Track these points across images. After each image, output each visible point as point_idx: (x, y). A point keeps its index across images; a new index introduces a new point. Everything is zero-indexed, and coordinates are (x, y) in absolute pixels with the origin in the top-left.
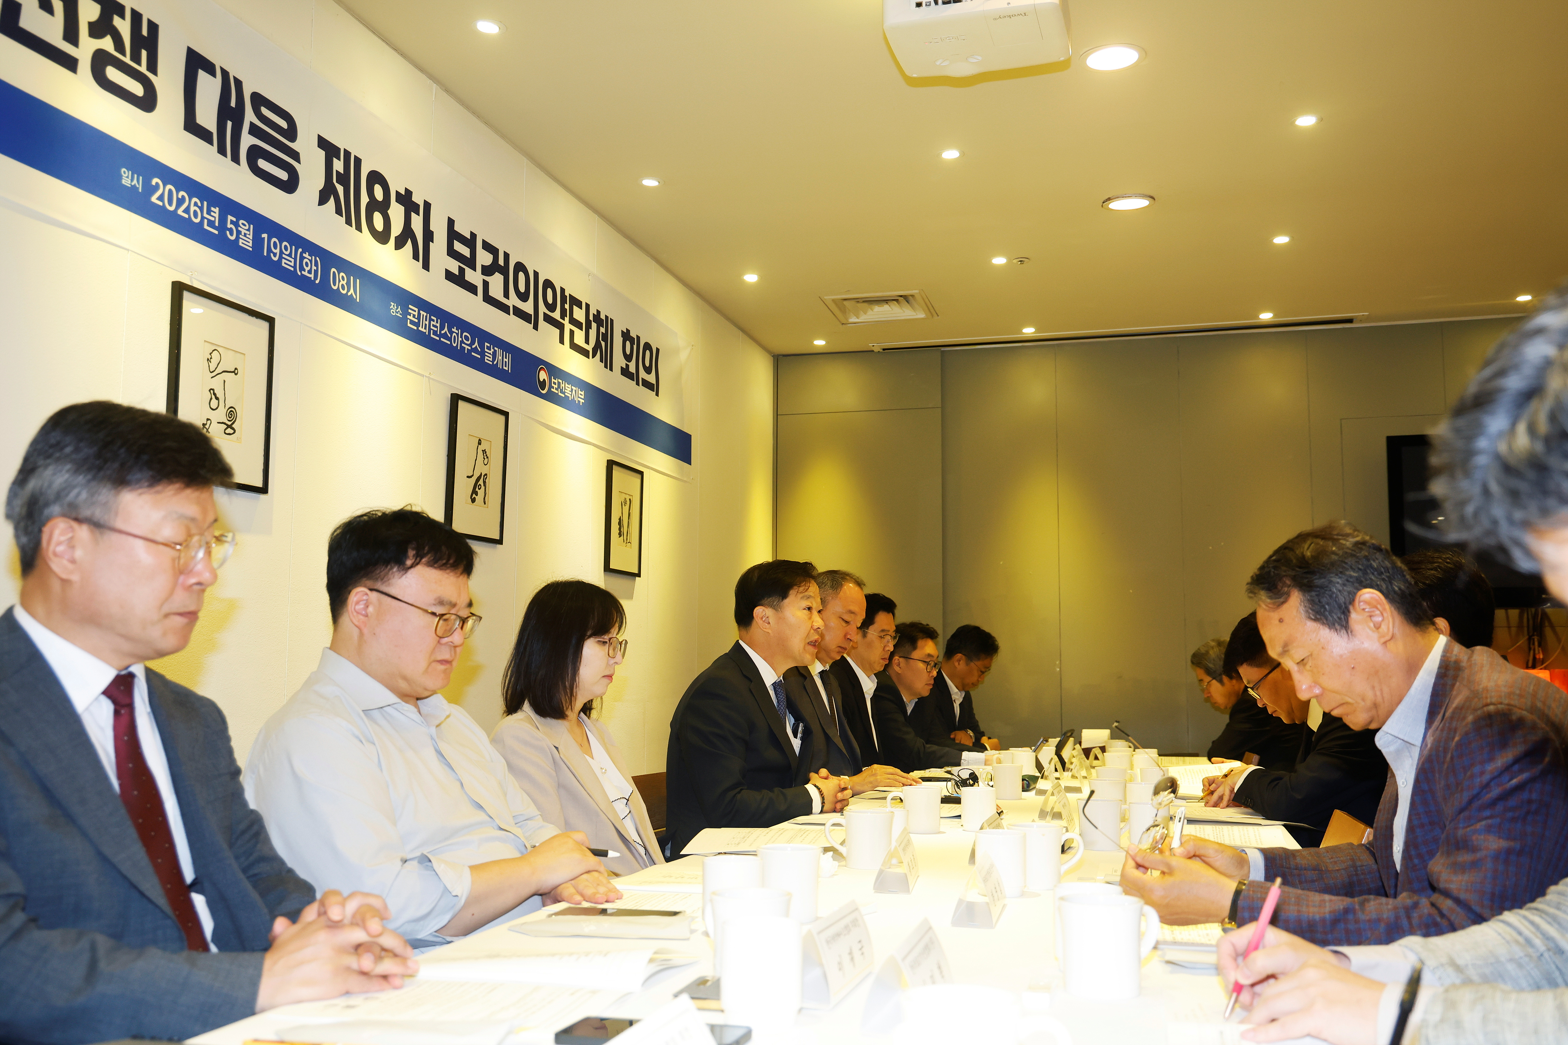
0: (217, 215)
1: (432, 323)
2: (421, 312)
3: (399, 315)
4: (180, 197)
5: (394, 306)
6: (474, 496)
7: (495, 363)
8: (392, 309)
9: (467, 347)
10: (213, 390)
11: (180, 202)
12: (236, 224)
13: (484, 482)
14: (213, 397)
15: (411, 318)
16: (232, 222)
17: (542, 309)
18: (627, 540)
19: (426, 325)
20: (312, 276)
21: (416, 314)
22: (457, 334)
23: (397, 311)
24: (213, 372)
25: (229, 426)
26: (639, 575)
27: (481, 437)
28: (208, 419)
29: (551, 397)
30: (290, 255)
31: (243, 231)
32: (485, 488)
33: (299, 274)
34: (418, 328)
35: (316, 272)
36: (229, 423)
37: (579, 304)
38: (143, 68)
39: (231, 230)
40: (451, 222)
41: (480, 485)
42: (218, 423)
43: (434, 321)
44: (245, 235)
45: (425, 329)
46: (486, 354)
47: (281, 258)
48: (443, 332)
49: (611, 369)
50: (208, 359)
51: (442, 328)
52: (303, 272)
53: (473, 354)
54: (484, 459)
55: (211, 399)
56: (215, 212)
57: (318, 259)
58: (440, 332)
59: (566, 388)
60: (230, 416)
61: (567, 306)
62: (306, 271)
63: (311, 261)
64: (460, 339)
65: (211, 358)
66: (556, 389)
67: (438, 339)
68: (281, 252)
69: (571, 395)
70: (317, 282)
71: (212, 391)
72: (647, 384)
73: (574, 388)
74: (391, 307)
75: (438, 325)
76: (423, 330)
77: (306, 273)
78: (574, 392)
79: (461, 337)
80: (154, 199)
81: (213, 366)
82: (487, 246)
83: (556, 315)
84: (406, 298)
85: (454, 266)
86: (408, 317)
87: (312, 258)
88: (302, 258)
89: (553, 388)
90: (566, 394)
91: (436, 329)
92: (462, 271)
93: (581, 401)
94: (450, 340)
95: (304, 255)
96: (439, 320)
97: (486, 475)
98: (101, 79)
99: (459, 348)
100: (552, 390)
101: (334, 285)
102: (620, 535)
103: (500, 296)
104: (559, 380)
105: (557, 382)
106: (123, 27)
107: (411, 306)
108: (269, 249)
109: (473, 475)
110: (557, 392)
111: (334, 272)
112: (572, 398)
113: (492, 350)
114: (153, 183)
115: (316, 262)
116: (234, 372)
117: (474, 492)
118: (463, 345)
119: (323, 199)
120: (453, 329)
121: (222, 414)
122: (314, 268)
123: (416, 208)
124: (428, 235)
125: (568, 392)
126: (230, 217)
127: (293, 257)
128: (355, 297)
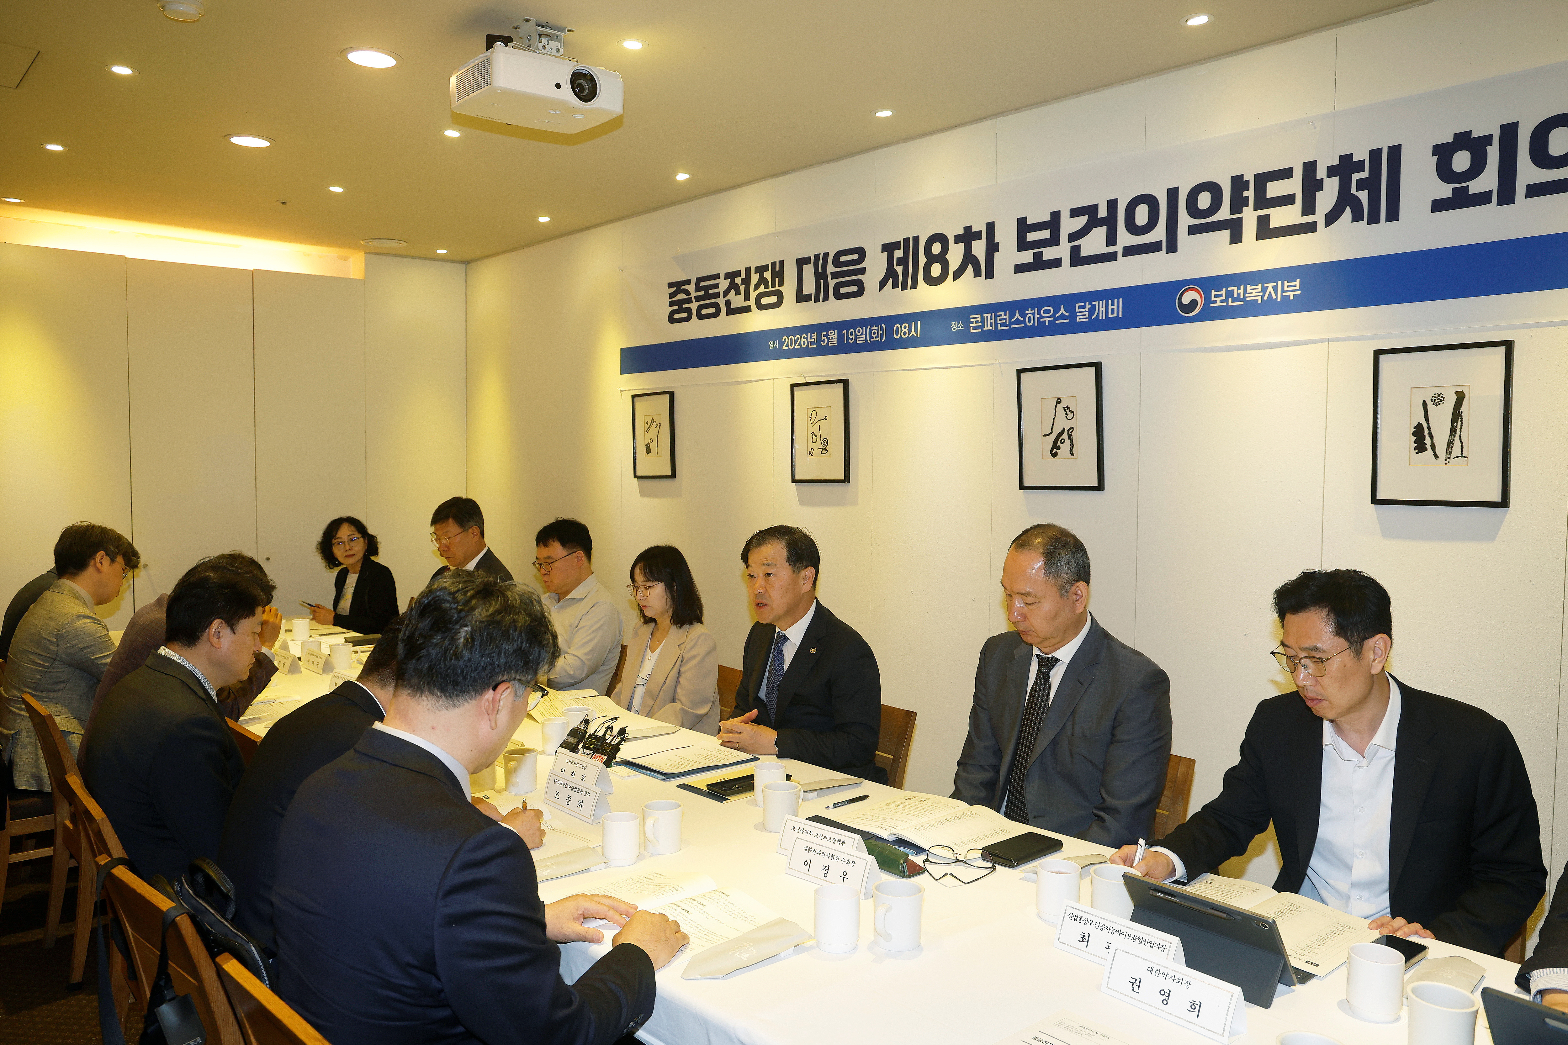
0: (815, 337)
1: (999, 318)
2: (984, 315)
3: (961, 328)
4: (796, 339)
5: (955, 324)
6: (1055, 450)
7: (1093, 317)
8: (953, 327)
9: (1047, 320)
10: (814, 432)
11: (796, 341)
12: (826, 336)
13: (1070, 437)
14: (814, 436)
15: (975, 324)
16: (824, 336)
17: (1184, 222)
18: (1449, 454)
19: (991, 323)
20: (879, 339)
21: (979, 319)
22: (1034, 314)
23: (958, 326)
24: (813, 423)
25: (823, 449)
27: (1059, 396)
28: (812, 449)
29: (1210, 314)
30: (862, 334)
31: (831, 337)
32: (1072, 442)
33: (869, 342)
34: (982, 330)
35: (882, 335)
36: (824, 448)
37: (1287, 173)
38: (777, 288)
39: (824, 341)
40: (1022, 222)
41: (1065, 439)
42: (817, 449)
43: (1001, 315)
45: (991, 326)
46: (1078, 314)
47: (856, 338)
48: (1012, 320)
49: (1393, 217)
50: (810, 417)
51: (1011, 317)
52: (872, 340)
53: (1057, 322)
54: (1067, 414)
57: (883, 325)
58: (1010, 321)
59: (1249, 291)
60: (824, 443)
61: (1250, 193)
62: (874, 338)
63: (878, 330)
64: (1037, 316)
66: (1221, 301)
67: (1008, 328)
68: (856, 335)
69: (1263, 297)
70: (883, 340)
72: (1552, 188)
73: (1270, 286)
75: (1007, 317)
76: (989, 328)
77: (875, 339)
78: (1270, 289)
79: (1039, 313)
80: (782, 348)
81: (812, 420)
82: (1075, 213)
83: (1222, 215)
84: (963, 313)
85: (1027, 257)
86: (971, 325)
87: (878, 328)
88: (871, 331)
89: (1215, 302)
90: (1248, 299)
91: (1004, 321)
92: (1038, 256)
93: (1291, 294)
94: (1024, 322)
95: (872, 328)
96: (1008, 312)
97: (1073, 428)
98: (761, 307)
99: (1036, 325)
100: (1212, 305)
101: (897, 335)
102: (1420, 447)
103: (1102, 249)
104: (1229, 289)
105: (1224, 292)
106: (768, 275)
107: (971, 317)
108: (848, 338)
109: (1052, 433)
110: (1225, 304)
111: (897, 327)
112: (1265, 298)
113: (1088, 306)
114: (783, 340)
115: (882, 329)
116: (825, 419)
117: (1055, 446)
118: (1042, 320)
119: (882, 285)
120: (1027, 312)
121: (819, 444)
122: (880, 332)
123: (978, 236)
124: (992, 248)
125: (1254, 294)
126: (823, 334)
127: (864, 334)
128: (915, 335)
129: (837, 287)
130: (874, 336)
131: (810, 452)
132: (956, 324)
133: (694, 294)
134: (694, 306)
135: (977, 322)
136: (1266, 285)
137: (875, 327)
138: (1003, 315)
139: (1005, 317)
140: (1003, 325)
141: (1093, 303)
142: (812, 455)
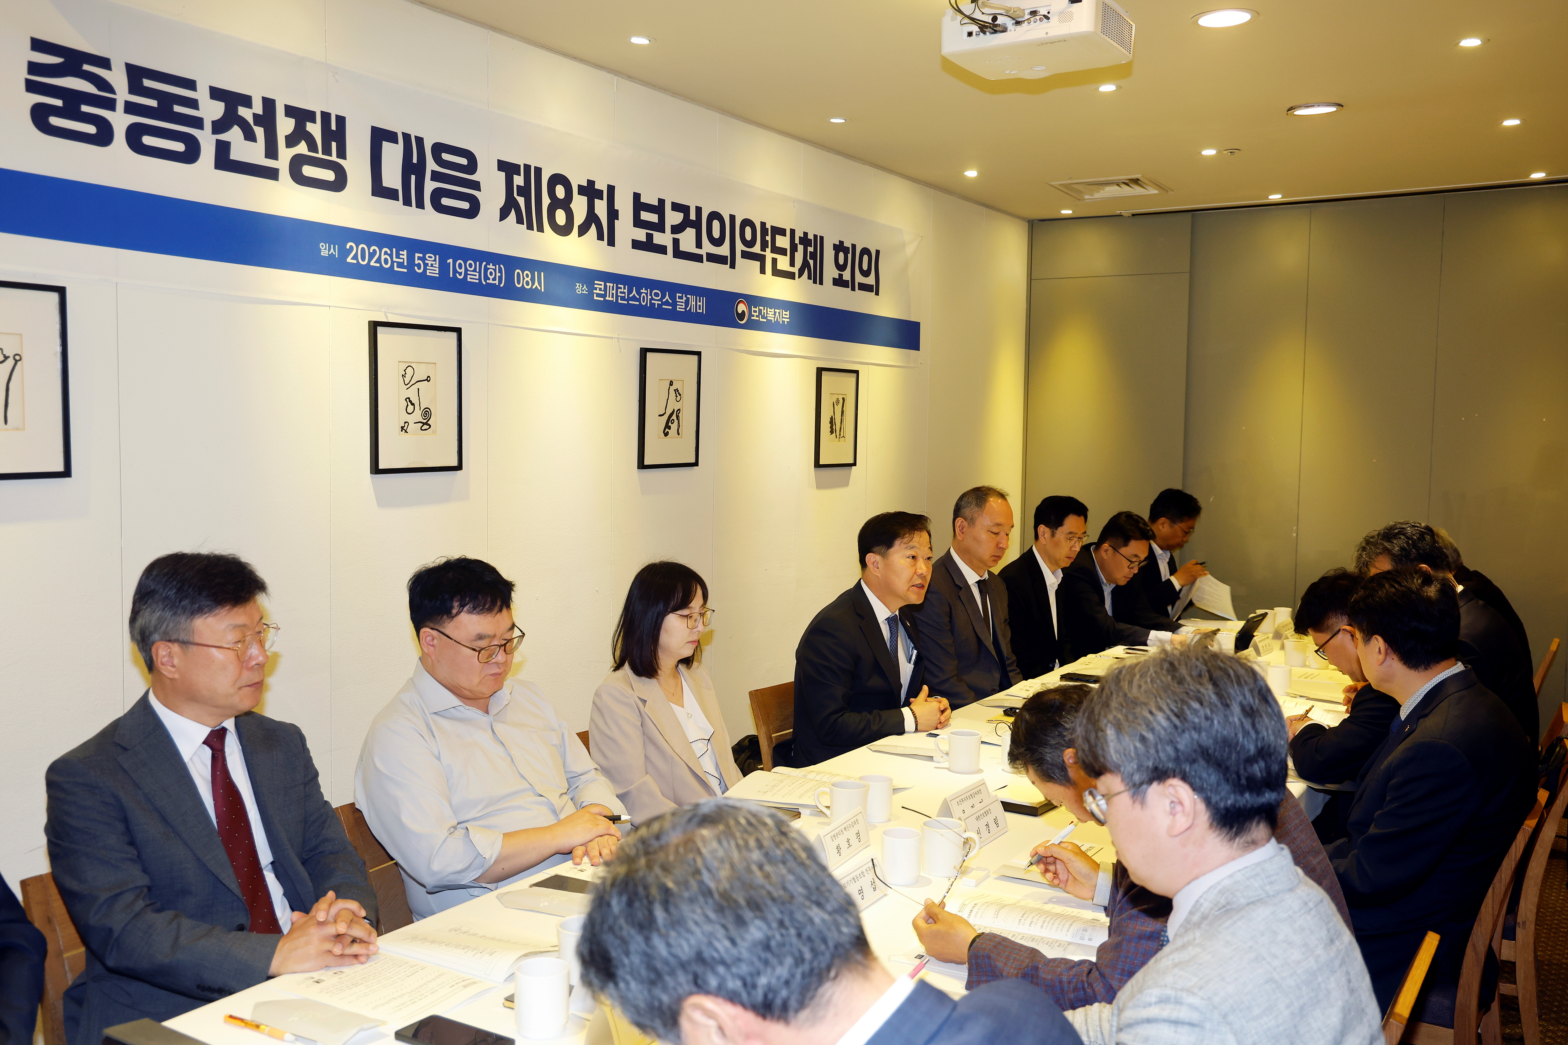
0: (405, 257)
1: (619, 290)
2: (607, 284)
3: (585, 292)
4: (371, 251)
5: (579, 286)
6: (667, 430)
7: (688, 309)
8: (578, 288)
9: (656, 302)
10: (409, 398)
11: (372, 255)
12: (423, 259)
13: (678, 417)
14: (409, 404)
15: (598, 291)
16: (419, 258)
17: (740, 247)
18: (840, 435)
19: (613, 294)
20: (497, 282)
21: (602, 287)
22: (647, 294)
23: (583, 289)
24: (407, 384)
25: (424, 424)
26: (854, 464)
27: (671, 379)
28: (405, 423)
29: (751, 325)
30: (475, 270)
31: (430, 263)
32: (679, 423)
33: (484, 283)
34: (605, 299)
35: (500, 278)
36: (425, 421)
37: (782, 232)
38: (334, 158)
39: (419, 266)
40: (637, 196)
41: (673, 420)
42: (415, 423)
43: (621, 288)
44: (432, 265)
45: (612, 297)
46: (678, 303)
47: (466, 274)
48: (630, 296)
49: (821, 283)
50: (403, 375)
51: (630, 292)
52: (488, 281)
53: (663, 307)
54: (677, 396)
55: (408, 405)
56: (403, 255)
57: (502, 266)
58: (628, 296)
59: (769, 313)
60: (425, 415)
61: (768, 238)
62: (491, 279)
63: (495, 270)
64: (649, 297)
65: (406, 374)
66: (757, 316)
67: (626, 302)
68: (466, 270)
69: (774, 318)
70: (502, 285)
71: (408, 400)
72: (864, 287)
73: (777, 311)
74: (576, 288)
75: (626, 291)
76: (610, 300)
77: (491, 281)
78: (777, 314)
79: (651, 295)
80: (349, 260)
81: (407, 381)
82: (676, 207)
83: (757, 249)
84: (590, 276)
85: (641, 235)
86: (595, 291)
87: (496, 267)
88: (486, 269)
89: (753, 316)
90: (768, 318)
91: (624, 295)
92: (649, 237)
93: (786, 320)
94: (639, 300)
95: (488, 266)
96: (626, 286)
97: (679, 410)
98: (299, 178)
99: (648, 306)
100: (752, 318)
101: (519, 283)
102: (832, 432)
103: (692, 248)
104: (760, 308)
105: (757, 309)
106: (315, 129)
107: (596, 282)
108: (455, 271)
109: (665, 413)
110: (758, 319)
111: (518, 273)
112: (775, 320)
113: (685, 298)
114: (348, 247)
115: (500, 269)
116: (427, 380)
117: (667, 426)
118: (653, 302)
119: (504, 214)
120: (641, 291)
121: (418, 416)
122: (498, 274)
123: (599, 194)
124: (613, 214)
125: (771, 316)
126: (417, 255)
127: (478, 271)
128: (539, 288)
129: (437, 195)
130: (491, 277)
131: (402, 428)
132: (581, 286)
133: (122, 94)
134: (120, 121)
135: (600, 289)
136: (776, 310)
137: (491, 266)
138: (623, 288)
139: (625, 291)
140: (623, 298)
141: (688, 296)
142: (406, 432)
